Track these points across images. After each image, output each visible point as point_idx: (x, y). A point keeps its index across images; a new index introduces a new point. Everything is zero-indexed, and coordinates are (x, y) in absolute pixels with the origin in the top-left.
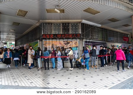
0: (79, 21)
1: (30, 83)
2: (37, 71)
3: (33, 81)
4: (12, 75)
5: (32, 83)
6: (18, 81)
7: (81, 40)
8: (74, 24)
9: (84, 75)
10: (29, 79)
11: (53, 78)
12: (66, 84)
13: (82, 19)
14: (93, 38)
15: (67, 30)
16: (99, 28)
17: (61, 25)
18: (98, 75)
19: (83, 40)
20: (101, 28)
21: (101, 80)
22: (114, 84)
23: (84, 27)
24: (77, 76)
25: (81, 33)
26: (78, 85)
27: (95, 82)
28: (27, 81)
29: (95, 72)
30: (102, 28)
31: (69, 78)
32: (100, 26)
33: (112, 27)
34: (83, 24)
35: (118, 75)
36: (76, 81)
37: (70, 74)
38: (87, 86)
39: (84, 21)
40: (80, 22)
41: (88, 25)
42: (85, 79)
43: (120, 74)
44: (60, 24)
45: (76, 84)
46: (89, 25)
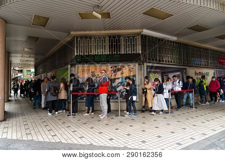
0: (138, 31)
1: (53, 136)
2: (66, 116)
3: (56, 133)
4: (25, 123)
5: (54, 136)
6: (32, 132)
7: (140, 64)
8: (129, 37)
9: (144, 123)
10: (51, 130)
11: (91, 128)
12: (111, 139)
13: (142, 28)
14: (163, 61)
15: (117, 48)
16: (174, 42)
17: (107, 38)
18: (168, 124)
19: (143, 64)
20: (176, 43)
21: (172, 132)
22: (194, 139)
23: (146, 43)
24: (131, 126)
25: (140, 52)
26: (131, 141)
27: (162, 136)
28: (47, 132)
29: (164, 119)
30: (179, 43)
31: (117, 129)
32: (174, 39)
33: (198, 42)
34: (144, 37)
35: (204, 124)
36: (129, 135)
37: (121, 122)
38: (146, 143)
39: (146, 32)
40: (138, 34)
41: (153, 37)
42: (144, 131)
43: (208, 122)
44: (105, 38)
45: (127, 139)
46: (156, 38)
